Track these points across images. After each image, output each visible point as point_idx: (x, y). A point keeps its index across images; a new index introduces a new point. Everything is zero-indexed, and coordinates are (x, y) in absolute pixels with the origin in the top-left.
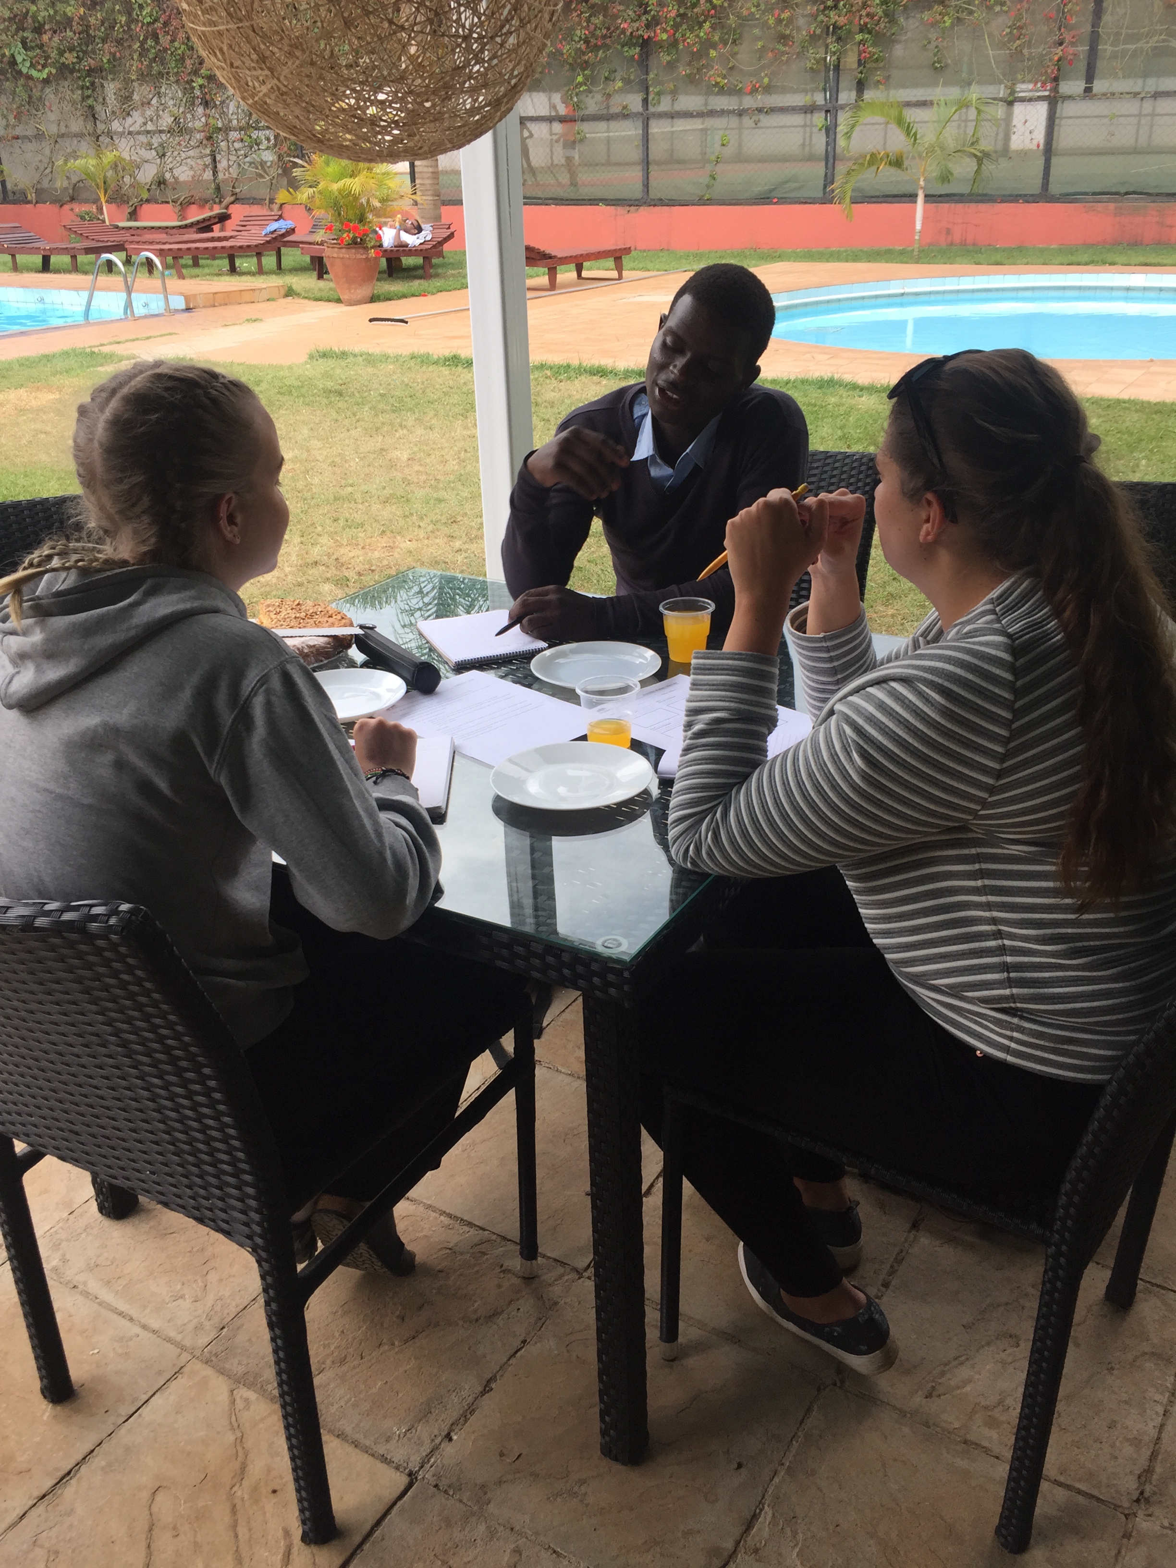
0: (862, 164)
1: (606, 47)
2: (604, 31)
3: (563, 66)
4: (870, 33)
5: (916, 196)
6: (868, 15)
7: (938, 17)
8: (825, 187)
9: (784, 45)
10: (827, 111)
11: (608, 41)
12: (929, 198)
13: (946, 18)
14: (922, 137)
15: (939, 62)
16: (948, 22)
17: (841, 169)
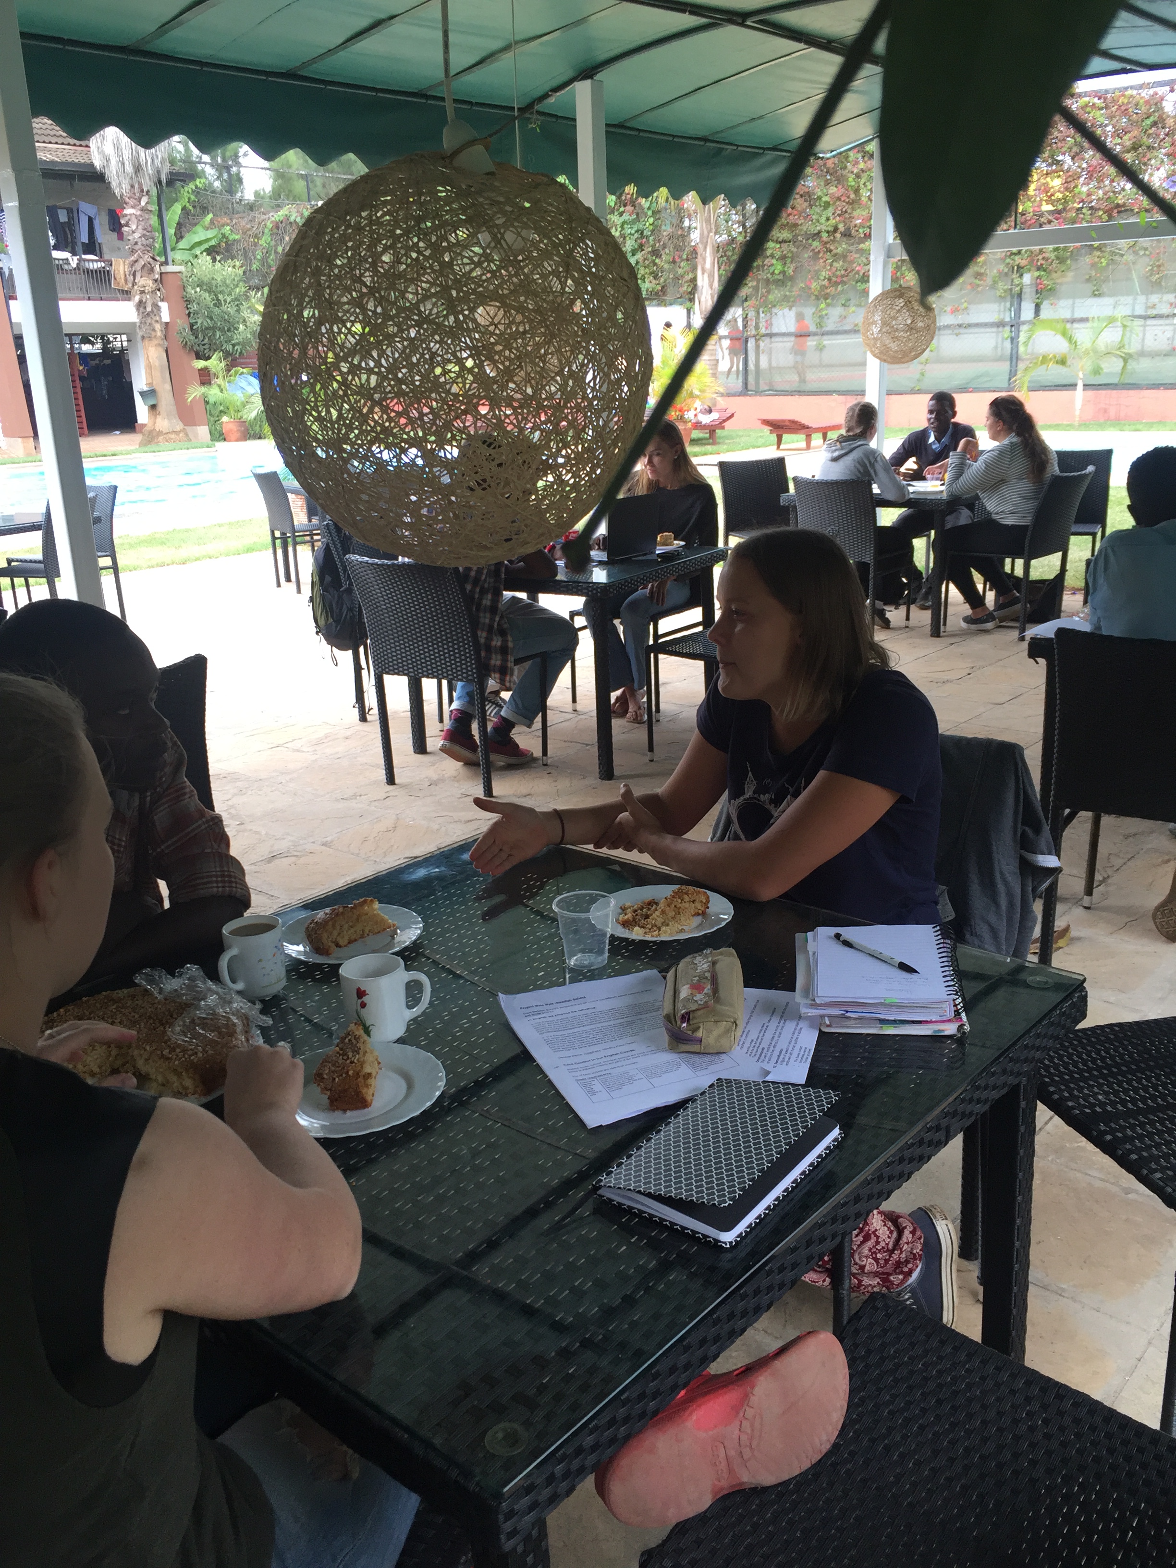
0: (1036, 363)
1: (844, 283)
2: (843, 272)
3: (810, 297)
4: (1045, 271)
5: (1076, 385)
6: (1043, 258)
7: (1096, 259)
8: (1010, 379)
9: (980, 280)
10: (1012, 326)
11: (845, 279)
12: (1086, 386)
13: (1103, 260)
14: (1081, 345)
15: (1097, 290)
16: (1104, 262)
17: (1021, 366)
